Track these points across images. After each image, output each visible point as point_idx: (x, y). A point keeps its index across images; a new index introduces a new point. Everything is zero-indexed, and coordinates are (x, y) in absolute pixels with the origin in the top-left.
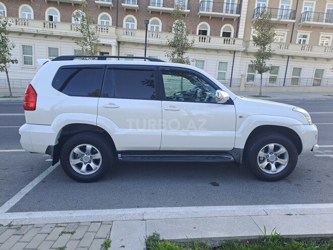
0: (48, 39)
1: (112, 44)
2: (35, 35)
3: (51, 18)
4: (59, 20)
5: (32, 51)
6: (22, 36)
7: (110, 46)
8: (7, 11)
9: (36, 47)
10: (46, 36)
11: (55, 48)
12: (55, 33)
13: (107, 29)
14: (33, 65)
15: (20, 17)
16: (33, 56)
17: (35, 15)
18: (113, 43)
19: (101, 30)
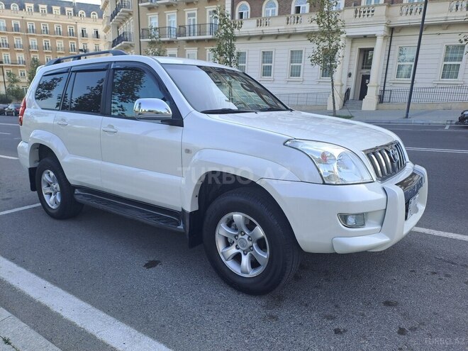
0: (292, 39)
1: (377, 34)
2: (277, 36)
3: (298, 9)
4: (307, 10)
5: (272, 58)
6: (264, 40)
7: (374, 37)
8: (251, 11)
9: (277, 52)
10: (289, 35)
11: (299, 51)
12: (299, 30)
13: (373, 11)
14: (272, 77)
15: (263, 16)
16: (272, 65)
17: (279, 9)
18: (380, 31)
19: (362, 14)
